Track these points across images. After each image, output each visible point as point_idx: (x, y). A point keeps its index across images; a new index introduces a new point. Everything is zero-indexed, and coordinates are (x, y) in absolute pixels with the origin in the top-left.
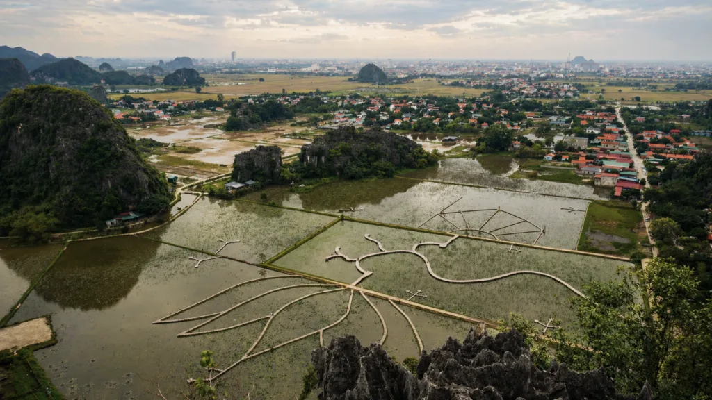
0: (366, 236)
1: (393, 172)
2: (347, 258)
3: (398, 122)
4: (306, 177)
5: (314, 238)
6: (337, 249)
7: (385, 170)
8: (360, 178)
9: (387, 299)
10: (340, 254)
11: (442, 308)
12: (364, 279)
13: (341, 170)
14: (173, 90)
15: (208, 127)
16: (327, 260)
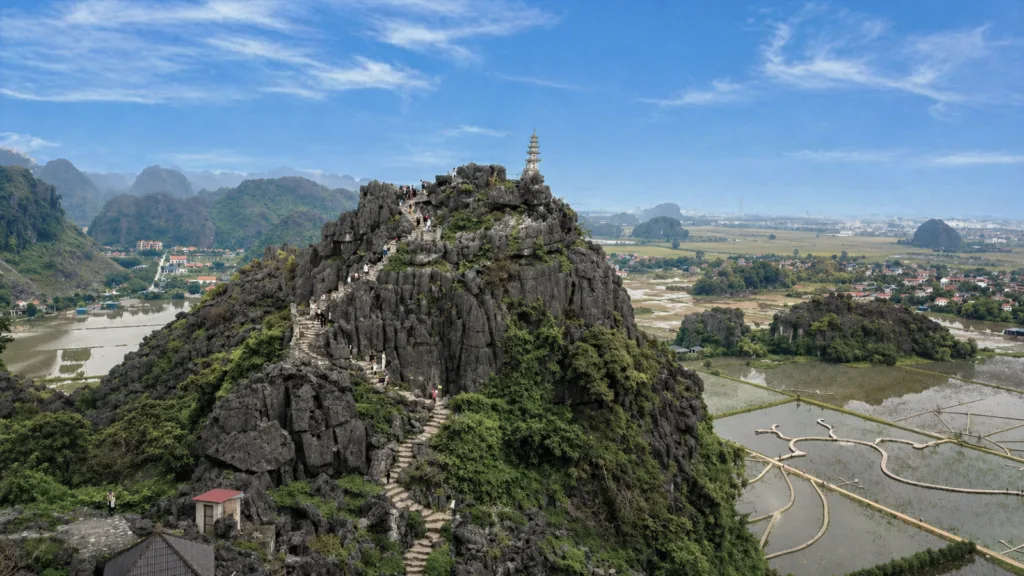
0: (819, 421)
1: (894, 358)
2: (781, 435)
3: (942, 302)
4: (773, 352)
5: (752, 412)
6: (773, 427)
7: (884, 355)
8: (848, 361)
9: (809, 480)
10: (775, 430)
11: (876, 502)
12: (792, 457)
13: (824, 350)
14: (643, 244)
15: (671, 289)
16: (757, 433)
